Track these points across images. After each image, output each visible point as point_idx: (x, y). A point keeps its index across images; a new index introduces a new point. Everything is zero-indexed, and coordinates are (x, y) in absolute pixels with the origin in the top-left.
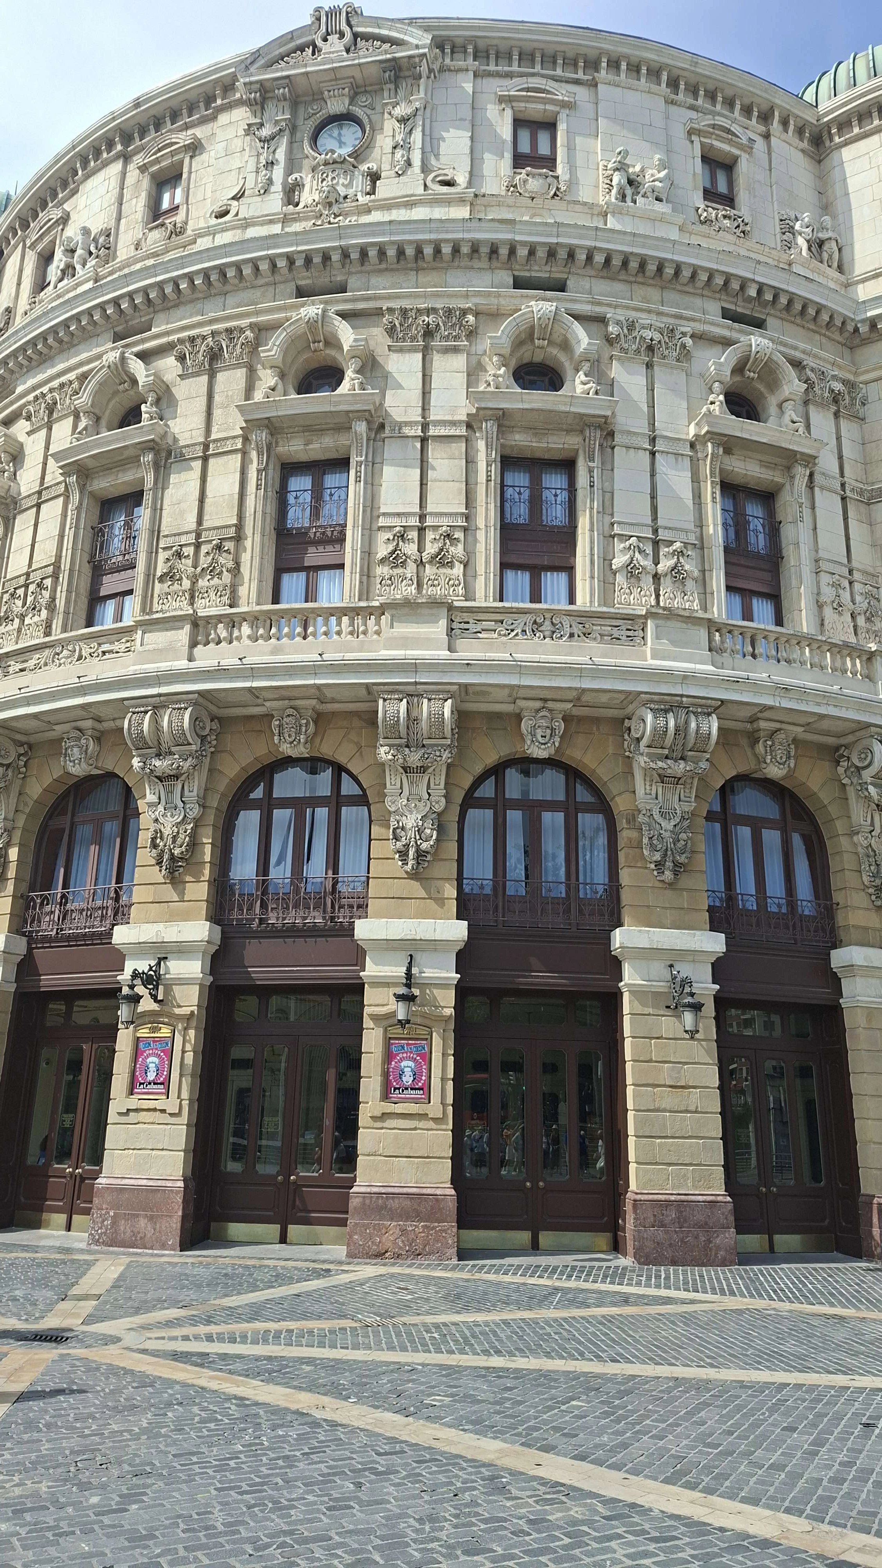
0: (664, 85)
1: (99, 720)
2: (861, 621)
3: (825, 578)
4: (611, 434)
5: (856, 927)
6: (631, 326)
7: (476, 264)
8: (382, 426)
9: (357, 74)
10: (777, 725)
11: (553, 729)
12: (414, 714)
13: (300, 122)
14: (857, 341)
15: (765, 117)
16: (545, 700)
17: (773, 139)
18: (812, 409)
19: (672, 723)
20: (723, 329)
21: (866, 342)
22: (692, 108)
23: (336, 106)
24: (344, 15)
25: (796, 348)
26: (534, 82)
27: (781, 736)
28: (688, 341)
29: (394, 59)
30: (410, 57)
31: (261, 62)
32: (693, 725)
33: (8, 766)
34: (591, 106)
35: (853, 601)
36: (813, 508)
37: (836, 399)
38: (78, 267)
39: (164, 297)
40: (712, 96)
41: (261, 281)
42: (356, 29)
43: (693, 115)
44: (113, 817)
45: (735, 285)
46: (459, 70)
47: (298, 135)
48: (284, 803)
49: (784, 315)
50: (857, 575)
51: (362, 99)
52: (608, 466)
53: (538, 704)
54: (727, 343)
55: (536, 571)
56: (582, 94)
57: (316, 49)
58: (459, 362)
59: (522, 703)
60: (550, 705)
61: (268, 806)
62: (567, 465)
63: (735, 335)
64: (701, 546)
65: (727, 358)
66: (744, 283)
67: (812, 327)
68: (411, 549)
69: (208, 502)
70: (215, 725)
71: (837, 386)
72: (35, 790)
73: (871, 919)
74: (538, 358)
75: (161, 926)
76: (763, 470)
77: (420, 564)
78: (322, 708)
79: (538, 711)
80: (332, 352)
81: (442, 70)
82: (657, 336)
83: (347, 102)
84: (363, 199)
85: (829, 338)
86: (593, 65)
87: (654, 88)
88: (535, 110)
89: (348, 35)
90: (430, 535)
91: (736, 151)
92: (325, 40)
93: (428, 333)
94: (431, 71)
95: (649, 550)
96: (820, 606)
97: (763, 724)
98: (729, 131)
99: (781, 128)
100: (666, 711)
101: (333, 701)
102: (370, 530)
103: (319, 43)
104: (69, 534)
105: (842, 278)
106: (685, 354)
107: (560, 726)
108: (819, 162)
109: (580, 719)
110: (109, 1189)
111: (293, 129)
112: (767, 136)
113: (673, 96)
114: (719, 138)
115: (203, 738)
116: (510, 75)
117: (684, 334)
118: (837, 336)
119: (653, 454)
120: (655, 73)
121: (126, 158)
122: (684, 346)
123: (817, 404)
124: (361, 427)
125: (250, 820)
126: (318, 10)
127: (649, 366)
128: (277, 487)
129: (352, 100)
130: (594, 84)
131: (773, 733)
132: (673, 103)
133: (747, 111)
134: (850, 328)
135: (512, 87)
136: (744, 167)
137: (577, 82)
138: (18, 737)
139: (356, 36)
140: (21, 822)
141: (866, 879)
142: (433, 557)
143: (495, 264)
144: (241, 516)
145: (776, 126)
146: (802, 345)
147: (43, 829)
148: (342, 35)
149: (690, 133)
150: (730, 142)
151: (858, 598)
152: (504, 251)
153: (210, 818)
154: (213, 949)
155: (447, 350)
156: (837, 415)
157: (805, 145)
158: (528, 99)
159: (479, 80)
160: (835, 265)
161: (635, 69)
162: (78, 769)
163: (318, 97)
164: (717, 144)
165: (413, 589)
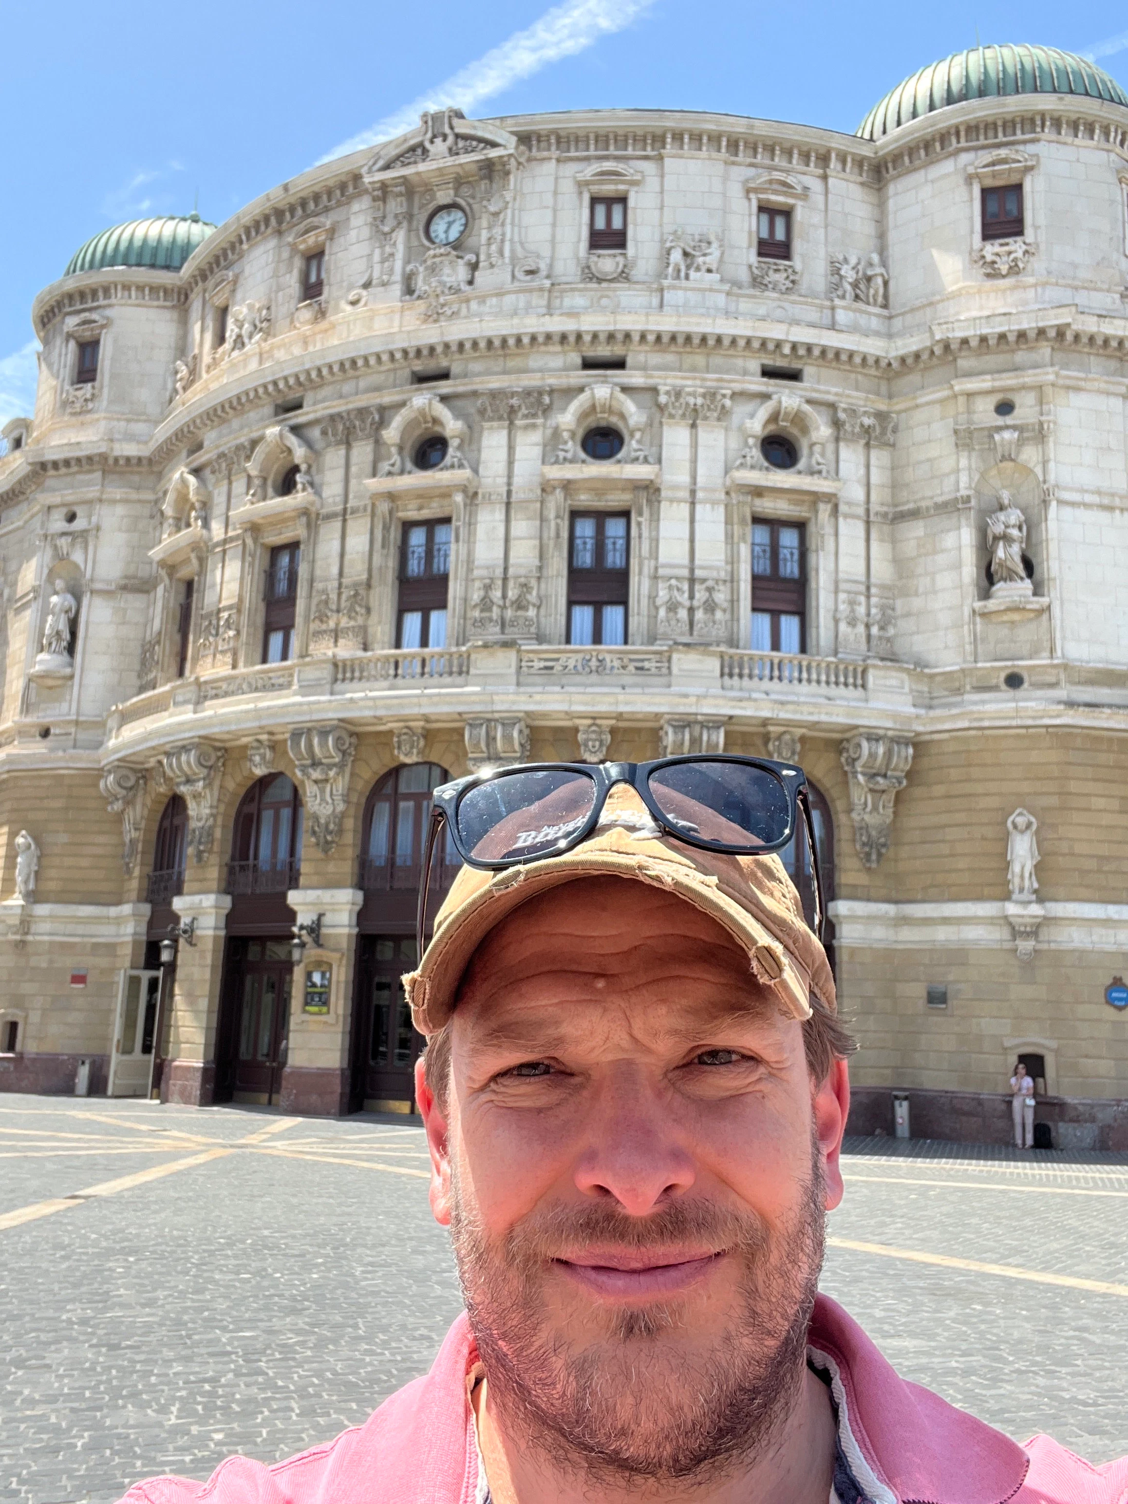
0: (723, 150)
1: (271, 733)
2: (875, 630)
3: (842, 596)
4: (658, 490)
5: (846, 885)
6: (678, 394)
7: (551, 348)
8: (476, 494)
9: (459, 170)
10: (782, 729)
11: (601, 742)
12: (492, 734)
13: (416, 211)
14: (891, 374)
15: (824, 159)
16: (594, 718)
17: (831, 181)
18: (842, 445)
19: (687, 737)
20: (760, 384)
21: (898, 375)
22: (752, 165)
23: (444, 197)
24: (446, 120)
25: (828, 393)
26: (608, 165)
27: (787, 737)
28: (728, 402)
29: (488, 159)
30: (501, 157)
31: (381, 163)
32: (705, 737)
33: (210, 768)
34: (657, 180)
35: (868, 614)
36: (836, 534)
37: (867, 431)
38: (246, 340)
39: (310, 380)
40: (770, 149)
41: (383, 368)
42: (457, 130)
43: (752, 171)
44: (285, 804)
45: (771, 346)
46: (544, 159)
47: (415, 223)
48: (408, 797)
49: (820, 362)
50: (873, 590)
51: (465, 190)
52: (655, 518)
53: (589, 722)
54: (765, 397)
55: (598, 607)
56: (648, 167)
57: (425, 151)
58: (536, 437)
59: (578, 722)
60: (598, 722)
61: (396, 798)
62: (625, 514)
63: (771, 389)
64: (733, 580)
65: (764, 412)
66: (779, 345)
67: (848, 367)
68: (497, 594)
69: (347, 557)
70: (354, 740)
71: (867, 421)
72: (231, 785)
73: (862, 879)
74: (603, 424)
75: (319, 892)
76: (792, 507)
77: (503, 608)
78: (429, 726)
79: (590, 726)
80: (437, 429)
81: (529, 160)
82: (700, 401)
83: (452, 192)
84: (464, 287)
85: (866, 375)
86: (659, 140)
87: (715, 155)
88: (609, 189)
89: (451, 139)
90: (511, 584)
91: (791, 201)
92: (432, 142)
93: (512, 411)
94: (519, 163)
95: (686, 587)
96: (836, 621)
97: (771, 728)
98: (785, 184)
99: (839, 167)
100: (684, 727)
101: (437, 721)
102: (469, 580)
103: (427, 145)
104: (248, 579)
105: (885, 312)
106: (724, 413)
107: (608, 738)
108: (879, 190)
109: (626, 730)
110: (292, 1073)
111: (410, 216)
112: (825, 178)
113: (733, 158)
114: (776, 192)
115: (344, 753)
116: (587, 159)
117: (724, 396)
118: (873, 372)
119: (693, 504)
120: (715, 139)
121: (279, 233)
122: (723, 407)
123: (845, 440)
124: (459, 498)
125: (383, 810)
126: (425, 115)
127: (693, 426)
128: (399, 543)
129: (457, 190)
130: (661, 158)
131: (779, 738)
132: (733, 163)
133: (806, 157)
134: (883, 363)
135: (590, 170)
136: (799, 215)
137: (646, 158)
138: (218, 744)
139: (457, 136)
140: (222, 808)
141: (858, 847)
142: (513, 603)
143: (566, 348)
144: (370, 570)
145: (834, 163)
146: (834, 390)
147: (239, 812)
148: (445, 138)
149: (748, 191)
150: (785, 194)
151: (873, 611)
152: (572, 339)
153: (352, 811)
154: (357, 908)
155: (526, 427)
156: (867, 445)
157: (864, 178)
158: (601, 182)
159: (561, 165)
160: (880, 300)
161: (697, 138)
162: (259, 771)
163: (429, 189)
164: (773, 197)
165: (498, 629)
